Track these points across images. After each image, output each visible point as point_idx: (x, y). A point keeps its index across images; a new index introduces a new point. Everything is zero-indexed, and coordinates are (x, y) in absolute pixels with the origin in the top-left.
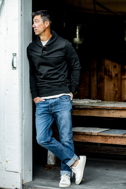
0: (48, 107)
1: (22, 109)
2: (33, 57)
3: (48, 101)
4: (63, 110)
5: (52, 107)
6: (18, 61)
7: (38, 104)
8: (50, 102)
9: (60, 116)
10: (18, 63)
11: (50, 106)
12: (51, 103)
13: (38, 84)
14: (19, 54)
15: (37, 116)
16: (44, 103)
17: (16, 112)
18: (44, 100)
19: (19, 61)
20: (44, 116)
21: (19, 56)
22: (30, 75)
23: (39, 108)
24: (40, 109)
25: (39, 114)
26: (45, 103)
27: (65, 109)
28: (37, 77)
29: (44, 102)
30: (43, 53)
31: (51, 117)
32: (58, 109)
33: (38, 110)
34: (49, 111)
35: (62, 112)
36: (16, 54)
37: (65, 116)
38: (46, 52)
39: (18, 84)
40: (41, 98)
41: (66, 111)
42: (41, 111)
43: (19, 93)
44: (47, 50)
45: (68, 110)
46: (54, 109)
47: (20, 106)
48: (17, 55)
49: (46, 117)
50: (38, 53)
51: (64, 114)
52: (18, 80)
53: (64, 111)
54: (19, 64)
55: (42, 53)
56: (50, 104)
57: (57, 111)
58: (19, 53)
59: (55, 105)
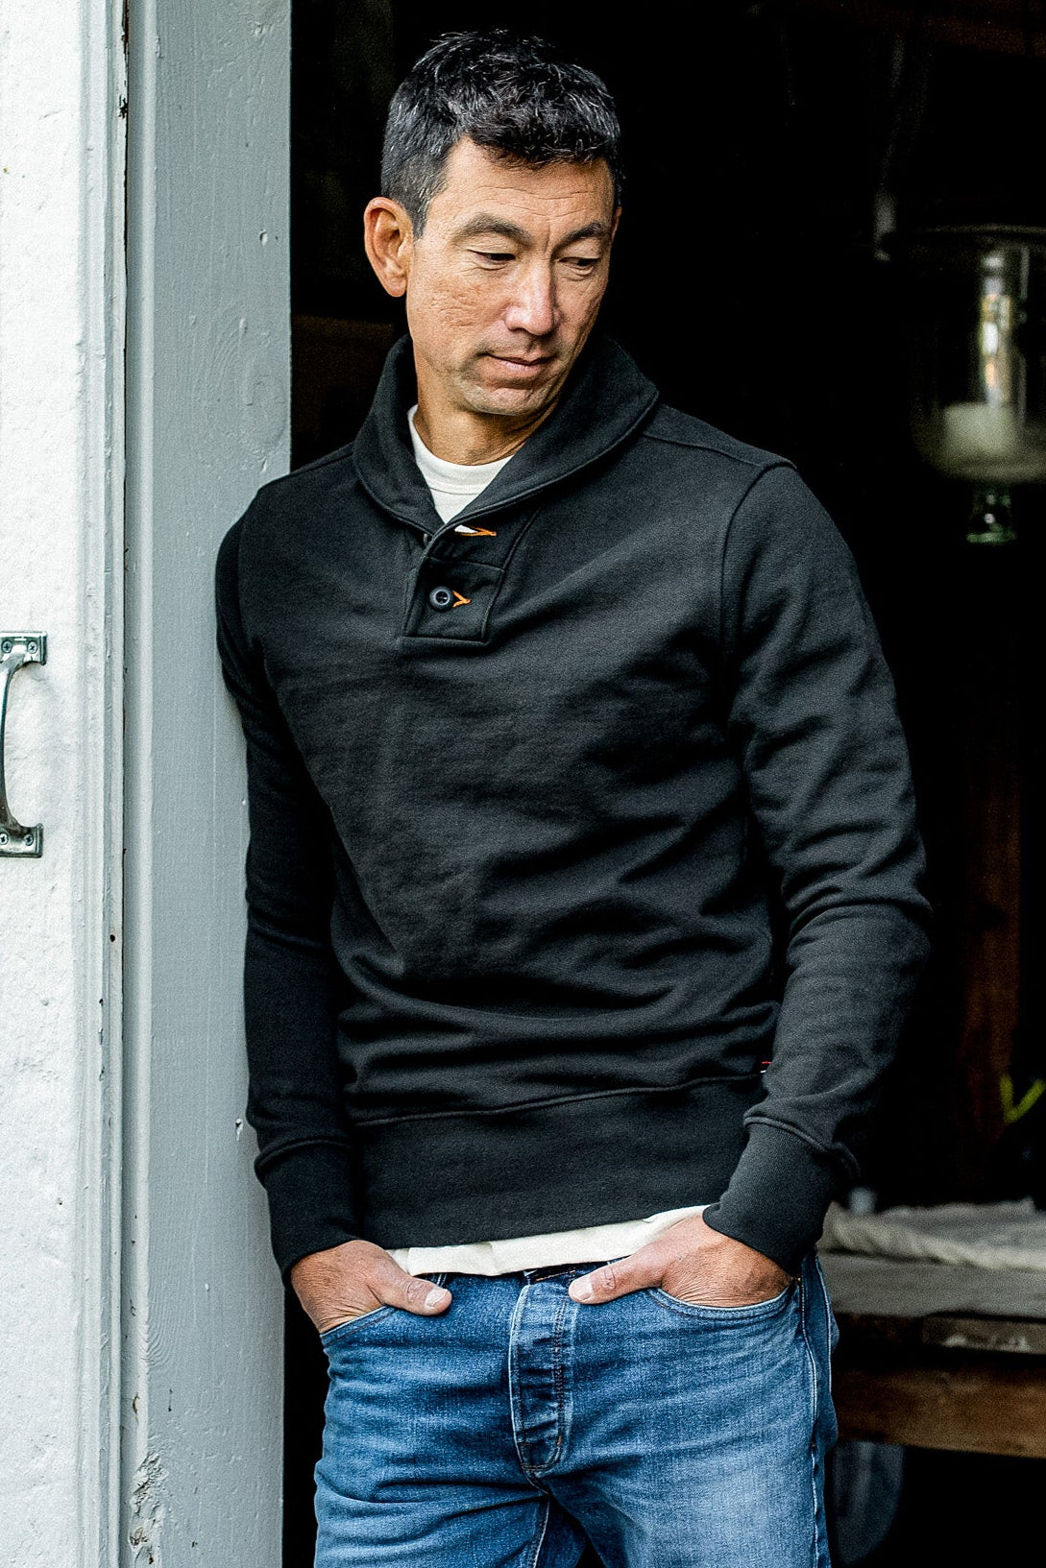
0: (494, 1389)
1: (127, 1405)
2: (295, 674)
3: (486, 1307)
4: (693, 1453)
5: (544, 1396)
6: (70, 739)
7: (348, 1339)
8: (515, 1318)
9: (648, 1525)
10: (72, 763)
11: (522, 1389)
12: (527, 1338)
13: (360, 1055)
14: (88, 649)
15: (335, 1511)
16: (431, 1330)
17: (39, 1464)
18: (437, 1298)
19: (83, 748)
20: (436, 1510)
21: (85, 675)
22: (253, 932)
23: (368, 1400)
24: (375, 1412)
25: (358, 1483)
26: (446, 1329)
27: (727, 1434)
28: (346, 954)
29: (444, 1314)
30: (436, 622)
31: (536, 1526)
32: (625, 1431)
33: (347, 1430)
34: (509, 1454)
35: (680, 1469)
36: (42, 644)
37: (730, 1532)
38: (470, 611)
39: (64, 1063)
40: (398, 1255)
41: (732, 1460)
42: (392, 1446)
43: (81, 1190)
44: (494, 572)
45: (765, 1437)
46: (580, 1428)
47: (92, 1375)
48: (63, 662)
49: (457, 1531)
50: (361, 610)
51: (705, 1505)
52: (65, 1012)
53: (714, 1462)
54: (83, 786)
55: (422, 617)
56: (522, 1354)
57: (620, 1449)
58: (84, 626)
59: (591, 1371)
